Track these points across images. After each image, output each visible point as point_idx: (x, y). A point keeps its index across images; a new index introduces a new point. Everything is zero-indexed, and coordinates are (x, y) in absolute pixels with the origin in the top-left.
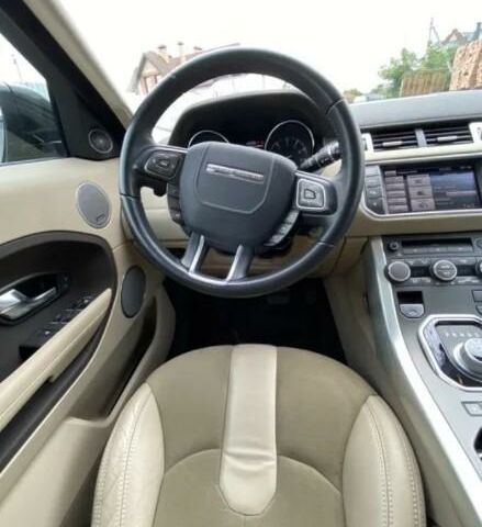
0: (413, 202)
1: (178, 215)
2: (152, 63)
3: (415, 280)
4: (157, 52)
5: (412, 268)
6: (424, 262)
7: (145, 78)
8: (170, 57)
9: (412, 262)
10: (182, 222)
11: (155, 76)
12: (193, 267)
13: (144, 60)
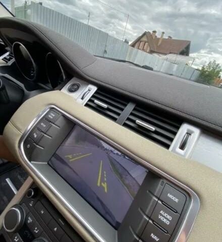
2: (147, 37)
4: (151, 32)
7: (141, 42)
8: (156, 37)
11: (145, 42)
13: (145, 34)
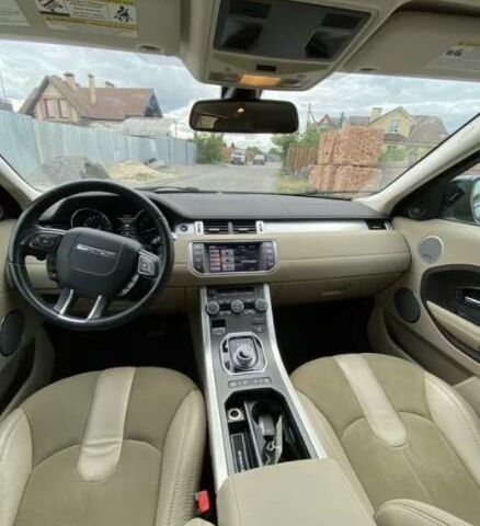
0: (224, 266)
1: (54, 275)
2: (56, 87)
3: (222, 313)
4: (64, 78)
5: (221, 306)
6: (228, 301)
7: (46, 100)
8: (77, 85)
9: (221, 302)
10: (57, 280)
11: (59, 100)
12: (62, 311)
13: (46, 83)
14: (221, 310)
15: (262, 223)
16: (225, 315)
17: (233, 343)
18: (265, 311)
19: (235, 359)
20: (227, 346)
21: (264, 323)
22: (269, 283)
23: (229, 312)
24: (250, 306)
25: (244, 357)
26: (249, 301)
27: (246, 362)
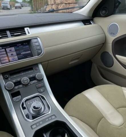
0: (10, 58)
3: (16, 87)
5: (15, 83)
6: (19, 80)
9: (14, 81)
14: (15, 86)
15: (28, 28)
16: (19, 88)
17: (28, 103)
18: (43, 79)
19: (32, 112)
20: (25, 106)
21: (44, 86)
22: (41, 63)
23: (21, 86)
24: (33, 78)
25: (37, 108)
26: (31, 76)
27: (39, 111)
